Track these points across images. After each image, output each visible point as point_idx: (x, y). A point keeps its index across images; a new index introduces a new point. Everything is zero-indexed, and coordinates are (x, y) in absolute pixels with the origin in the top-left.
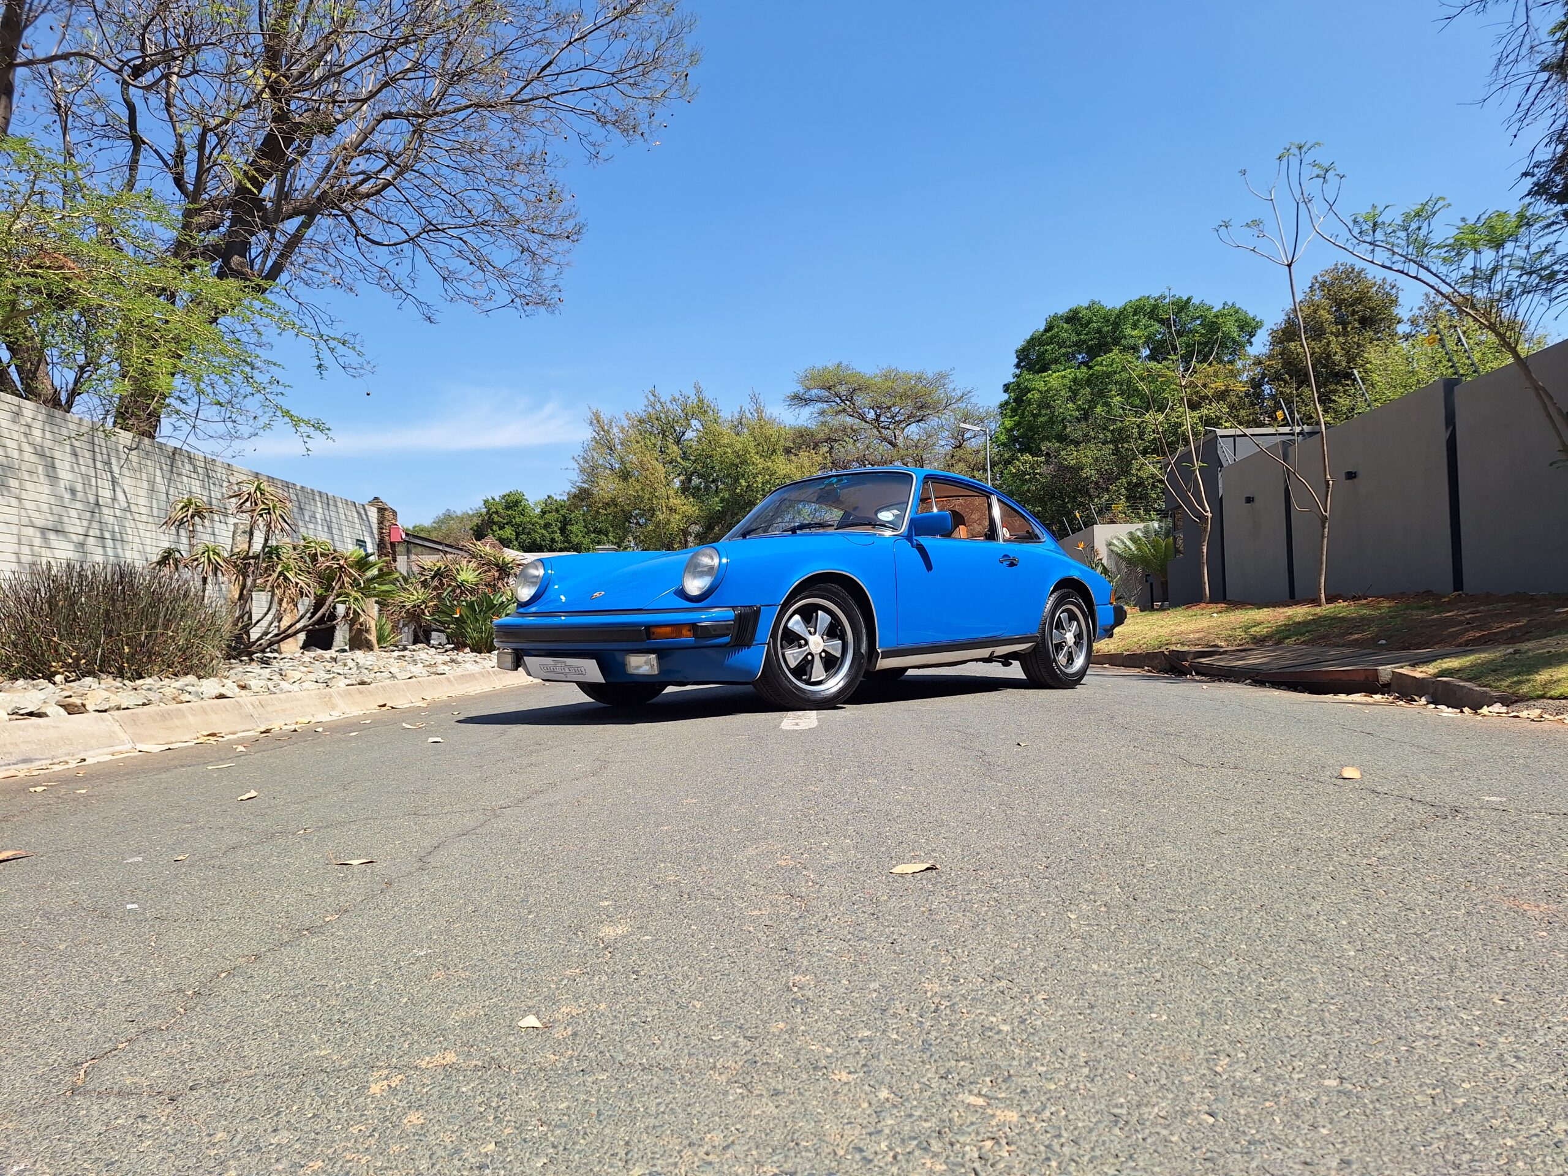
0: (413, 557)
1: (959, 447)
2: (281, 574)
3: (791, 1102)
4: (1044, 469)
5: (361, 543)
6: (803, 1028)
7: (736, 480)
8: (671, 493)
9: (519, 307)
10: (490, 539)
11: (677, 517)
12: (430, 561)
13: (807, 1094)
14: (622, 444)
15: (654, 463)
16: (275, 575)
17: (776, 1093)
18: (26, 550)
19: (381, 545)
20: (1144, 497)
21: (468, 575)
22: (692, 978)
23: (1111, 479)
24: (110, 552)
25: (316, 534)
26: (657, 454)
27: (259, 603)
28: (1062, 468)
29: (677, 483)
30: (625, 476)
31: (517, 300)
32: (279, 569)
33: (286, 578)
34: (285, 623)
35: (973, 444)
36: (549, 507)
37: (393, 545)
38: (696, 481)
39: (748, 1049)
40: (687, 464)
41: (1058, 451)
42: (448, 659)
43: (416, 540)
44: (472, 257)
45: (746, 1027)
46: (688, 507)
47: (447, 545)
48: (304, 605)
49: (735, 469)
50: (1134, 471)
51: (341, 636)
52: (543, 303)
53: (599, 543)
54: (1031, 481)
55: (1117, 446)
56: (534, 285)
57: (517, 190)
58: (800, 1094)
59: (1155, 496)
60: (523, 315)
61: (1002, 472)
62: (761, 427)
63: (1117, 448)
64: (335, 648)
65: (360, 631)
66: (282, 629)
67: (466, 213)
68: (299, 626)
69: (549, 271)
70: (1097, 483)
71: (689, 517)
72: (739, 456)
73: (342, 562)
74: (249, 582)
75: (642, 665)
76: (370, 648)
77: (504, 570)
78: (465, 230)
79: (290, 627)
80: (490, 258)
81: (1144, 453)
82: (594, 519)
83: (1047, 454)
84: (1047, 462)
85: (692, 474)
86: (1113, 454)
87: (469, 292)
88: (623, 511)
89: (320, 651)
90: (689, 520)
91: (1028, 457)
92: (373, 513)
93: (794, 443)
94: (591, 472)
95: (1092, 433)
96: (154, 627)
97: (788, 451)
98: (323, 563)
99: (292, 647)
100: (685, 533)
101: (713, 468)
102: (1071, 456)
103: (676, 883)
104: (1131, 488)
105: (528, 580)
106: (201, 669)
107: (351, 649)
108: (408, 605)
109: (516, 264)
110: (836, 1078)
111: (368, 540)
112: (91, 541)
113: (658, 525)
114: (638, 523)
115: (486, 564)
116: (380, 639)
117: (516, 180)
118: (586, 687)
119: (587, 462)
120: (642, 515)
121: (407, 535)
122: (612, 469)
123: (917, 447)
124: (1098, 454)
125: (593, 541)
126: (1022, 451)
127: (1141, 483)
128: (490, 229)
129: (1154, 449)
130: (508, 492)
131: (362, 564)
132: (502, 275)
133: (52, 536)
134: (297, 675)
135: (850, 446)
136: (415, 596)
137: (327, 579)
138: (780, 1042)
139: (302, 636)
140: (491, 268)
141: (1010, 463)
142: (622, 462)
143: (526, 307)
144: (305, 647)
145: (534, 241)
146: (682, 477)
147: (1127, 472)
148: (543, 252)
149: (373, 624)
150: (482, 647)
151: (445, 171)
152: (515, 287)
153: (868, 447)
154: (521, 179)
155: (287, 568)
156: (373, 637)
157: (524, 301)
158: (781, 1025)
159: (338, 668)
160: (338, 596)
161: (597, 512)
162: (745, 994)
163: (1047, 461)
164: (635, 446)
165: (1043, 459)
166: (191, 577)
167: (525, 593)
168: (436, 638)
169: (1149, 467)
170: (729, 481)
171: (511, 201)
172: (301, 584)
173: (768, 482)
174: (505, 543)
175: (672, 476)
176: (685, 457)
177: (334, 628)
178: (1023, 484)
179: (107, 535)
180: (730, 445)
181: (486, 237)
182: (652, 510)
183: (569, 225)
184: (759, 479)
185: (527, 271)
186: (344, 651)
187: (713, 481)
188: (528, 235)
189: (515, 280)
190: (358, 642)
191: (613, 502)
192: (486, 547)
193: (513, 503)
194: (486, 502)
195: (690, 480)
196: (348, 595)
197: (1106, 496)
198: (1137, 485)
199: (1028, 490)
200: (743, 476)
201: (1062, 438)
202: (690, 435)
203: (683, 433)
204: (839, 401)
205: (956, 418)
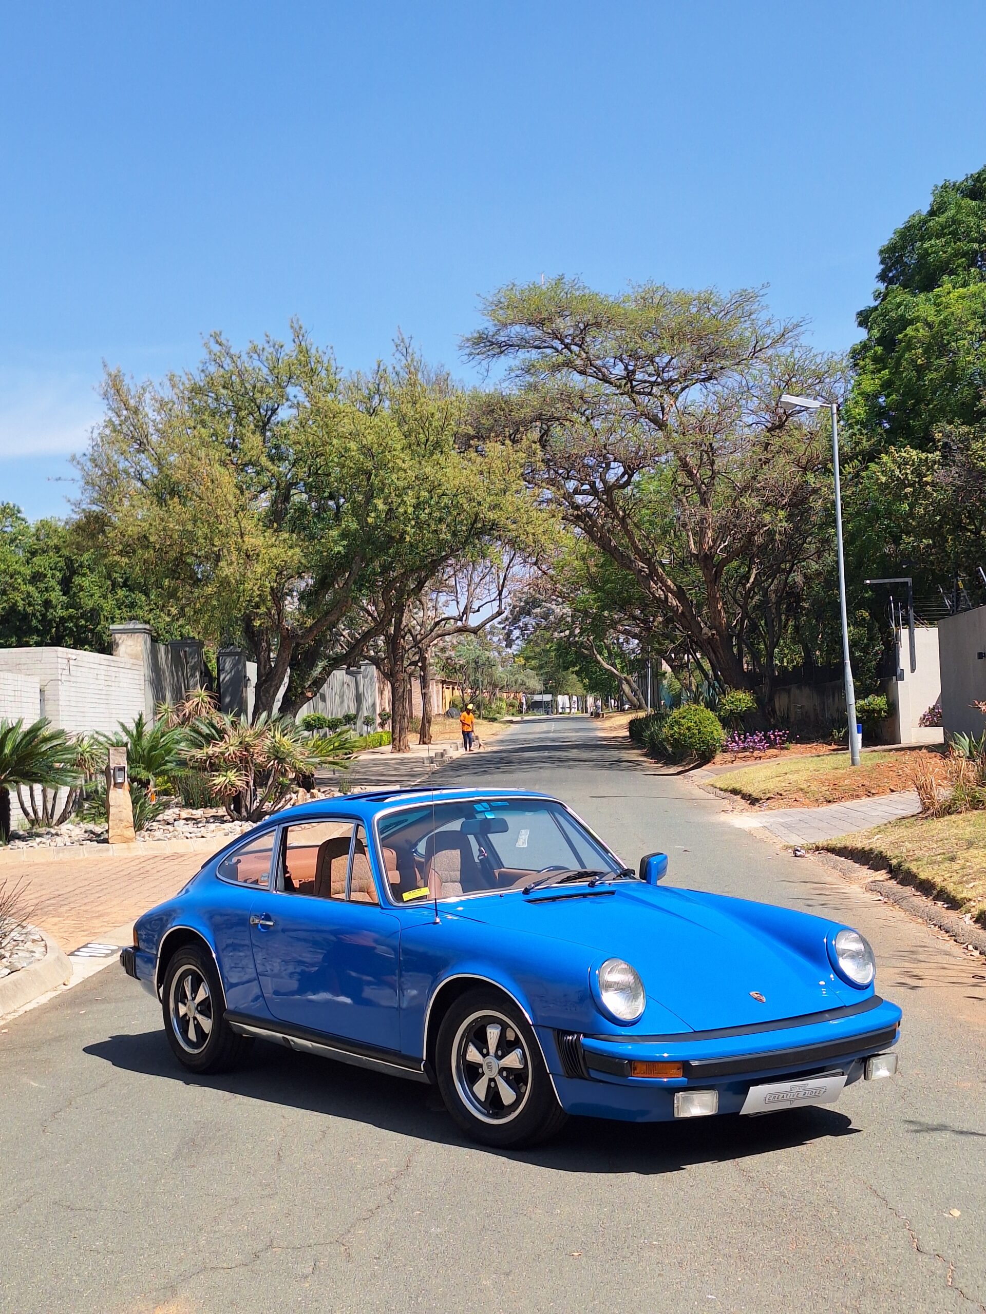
1: (779, 427)
8: (249, 525)
11: (260, 569)
14: (159, 433)
38: (297, 498)
40: (280, 468)
46: (278, 549)
49: (366, 479)
62: (415, 399)
85: (290, 486)
88: (160, 558)
90: (286, 570)
93: (475, 426)
94: (105, 484)
97: (463, 443)
101: (328, 473)
119: (97, 466)
122: (141, 479)
123: (702, 427)
126: (896, 439)
135: (580, 429)
142: (161, 467)
146: (271, 493)
153: (612, 432)
175: (253, 489)
195: (287, 497)
202: (284, 414)
203: (274, 411)
204: (560, 347)
205: (773, 377)
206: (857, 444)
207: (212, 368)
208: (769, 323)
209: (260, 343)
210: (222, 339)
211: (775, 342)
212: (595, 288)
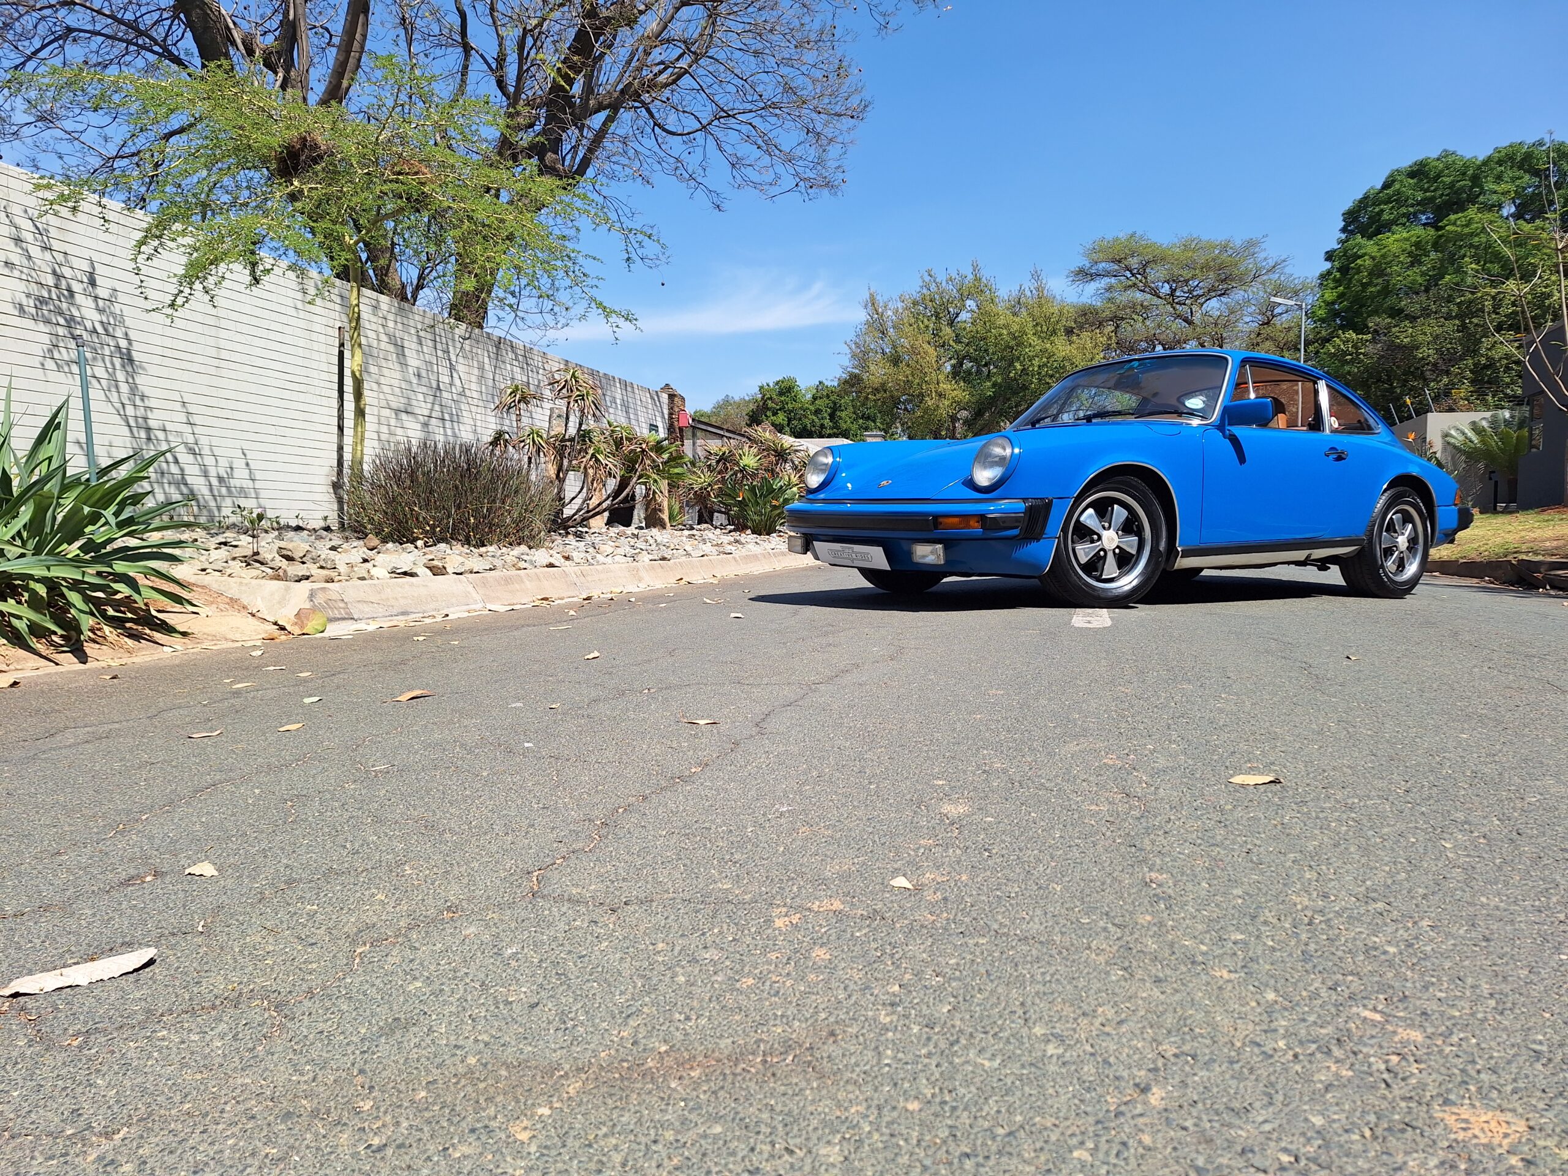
0: (699, 442)
1: (1268, 323)
2: (593, 455)
3: (1177, 991)
4: (1370, 348)
5: (653, 428)
6: (1171, 923)
7: (1011, 364)
8: (941, 377)
9: (803, 190)
10: (767, 425)
11: (947, 403)
12: (715, 445)
13: (1190, 985)
14: (894, 327)
15: (925, 346)
16: (589, 457)
17: (1158, 981)
18: (384, 429)
19: (671, 428)
20: (1494, 381)
21: (750, 460)
22: (1045, 862)
23: (1452, 359)
24: (449, 432)
25: (616, 417)
26: (928, 336)
27: (572, 484)
28: (1393, 348)
29: (948, 367)
30: (896, 361)
31: (801, 184)
32: (591, 451)
33: (597, 460)
34: (594, 502)
35: (1282, 321)
36: (821, 393)
37: (681, 429)
38: (967, 365)
39: (1119, 935)
40: (959, 347)
41: (1389, 327)
42: (732, 539)
43: (702, 426)
44: (760, 142)
45: (1112, 914)
46: (957, 392)
47: (728, 431)
48: (612, 484)
49: (1011, 351)
50: (1483, 351)
51: (639, 514)
52: (827, 185)
53: (866, 429)
54: (1352, 361)
55: (1463, 321)
56: (819, 167)
57: (804, 69)
58: (1183, 984)
59: (1508, 380)
60: (807, 199)
61: (1317, 353)
62: (1040, 306)
63: (1464, 325)
64: (633, 526)
65: (655, 510)
66: (591, 507)
67: (756, 97)
68: (604, 505)
69: (834, 151)
70: (1435, 365)
71: (958, 403)
72: (1015, 338)
73: (644, 446)
74: (566, 462)
75: (928, 554)
76: (663, 526)
77: (782, 455)
78: (754, 114)
79: (599, 505)
80: (777, 141)
81: (1499, 329)
82: (863, 405)
83: (1376, 331)
84: (1374, 341)
85: (964, 358)
86: (1458, 331)
87: (754, 176)
88: (892, 397)
89: (622, 528)
90: (959, 405)
91: (1351, 335)
92: (665, 397)
93: (1075, 322)
94: (862, 357)
95: (1433, 307)
96: (494, 501)
97: (1069, 332)
98: (627, 447)
99: (598, 523)
100: (954, 419)
101: (986, 351)
102: (1404, 334)
103: (1005, 771)
104: (1478, 370)
105: (819, 468)
106: (532, 541)
107: (647, 527)
108: (696, 487)
109: (802, 146)
110: (1218, 974)
111: (660, 425)
112: (433, 421)
113: (926, 410)
114: (906, 409)
115: (766, 449)
116: (671, 517)
117: (804, 59)
118: (867, 573)
119: (858, 346)
120: (909, 401)
121: (693, 420)
122: (883, 353)
123: (1216, 324)
124: (1439, 331)
125: (860, 427)
126: (1344, 328)
127: (1491, 364)
128: (777, 111)
129: (1514, 325)
130: (781, 378)
131: (658, 448)
132: (789, 159)
133: (404, 416)
134: (609, 550)
135: (1139, 325)
136: (701, 479)
137: (631, 463)
138: (1151, 933)
139: (606, 514)
140: (777, 152)
141: (1328, 341)
142: (894, 347)
143: (810, 191)
144: (609, 523)
145: (819, 122)
146: (953, 362)
147: (1475, 352)
148: (828, 132)
149: (665, 504)
150: (765, 529)
151: (738, 54)
152: (800, 170)
153: (1159, 326)
154: (810, 57)
155: (598, 451)
156: (665, 516)
157: (808, 184)
158: (1148, 918)
159: (640, 544)
160: (640, 477)
161: (867, 398)
162: (1103, 884)
163: (1374, 338)
164: (907, 329)
165: (1369, 337)
166: (516, 456)
167: (814, 480)
168: (719, 519)
169: (1504, 346)
170: (1003, 364)
171: (800, 81)
172: (610, 465)
173: (1045, 365)
174: (779, 428)
175: (943, 359)
176: (958, 340)
177: (633, 508)
178: (1343, 365)
179: (447, 417)
180: (1006, 326)
181: (773, 120)
182: (921, 395)
183: (854, 102)
184: (1036, 362)
185: (812, 153)
186: (641, 528)
187: (986, 365)
188: (814, 115)
189: (801, 163)
190: (653, 520)
191: (883, 387)
192: (765, 433)
193: (786, 389)
194: (761, 388)
195: (961, 364)
196: (648, 477)
197: (1445, 380)
198: (1486, 367)
199: (1349, 373)
200: (1018, 358)
201: (1396, 313)
202: (964, 316)
203: (958, 315)
204: (1129, 275)
205: (1266, 292)
206: (1318, 333)
207: (925, 291)
208: (1265, 259)
209: (954, 275)
210: (932, 273)
211: (1268, 271)
212: (1154, 240)
